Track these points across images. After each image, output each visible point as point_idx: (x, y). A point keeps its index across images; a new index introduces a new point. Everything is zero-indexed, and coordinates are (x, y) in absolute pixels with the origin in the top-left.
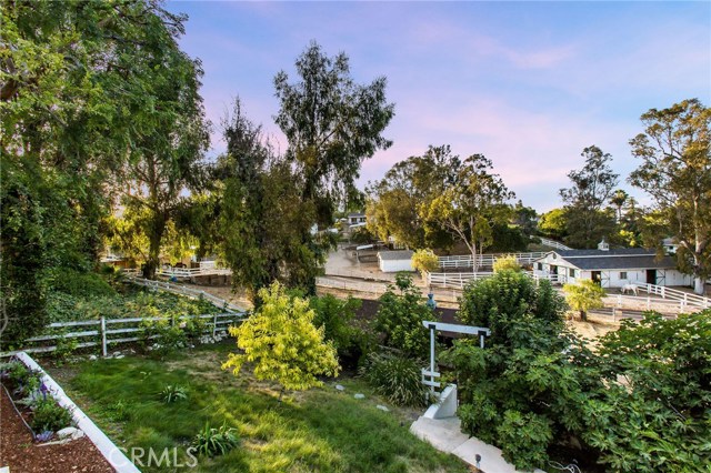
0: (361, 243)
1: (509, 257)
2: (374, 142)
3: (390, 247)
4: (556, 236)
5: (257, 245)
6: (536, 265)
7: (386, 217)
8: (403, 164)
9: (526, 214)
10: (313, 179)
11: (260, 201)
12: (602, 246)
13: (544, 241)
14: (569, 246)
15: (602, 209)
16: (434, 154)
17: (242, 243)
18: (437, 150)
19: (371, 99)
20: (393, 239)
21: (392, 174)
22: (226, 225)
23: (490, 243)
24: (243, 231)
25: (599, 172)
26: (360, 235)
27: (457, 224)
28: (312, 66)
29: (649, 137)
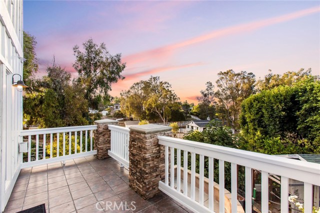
0: (118, 118)
1: (175, 123)
2: (117, 77)
3: (131, 119)
4: (197, 115)
5: (61, 118)
6: (187, 126)
7: (129, 106)
8: (138, 84)
9: (187, 106)
10: (90, 90)
11: (63, 99)
12: (208, 119)
13: (192, 117)
14: (200, 118)
15: (210, 105)
16: (153, 80)
17: (53, 117)
18: (154, 78)
19: (115, 60)
20: (133, 116)
21: (133, 87)
22: (46, 110)
23: (170, 117)
24: (54, 112)
25: (210, 91)
26: (118, 114)
27: (158, 110)
28: (90, 47)
29: (220, 81)
